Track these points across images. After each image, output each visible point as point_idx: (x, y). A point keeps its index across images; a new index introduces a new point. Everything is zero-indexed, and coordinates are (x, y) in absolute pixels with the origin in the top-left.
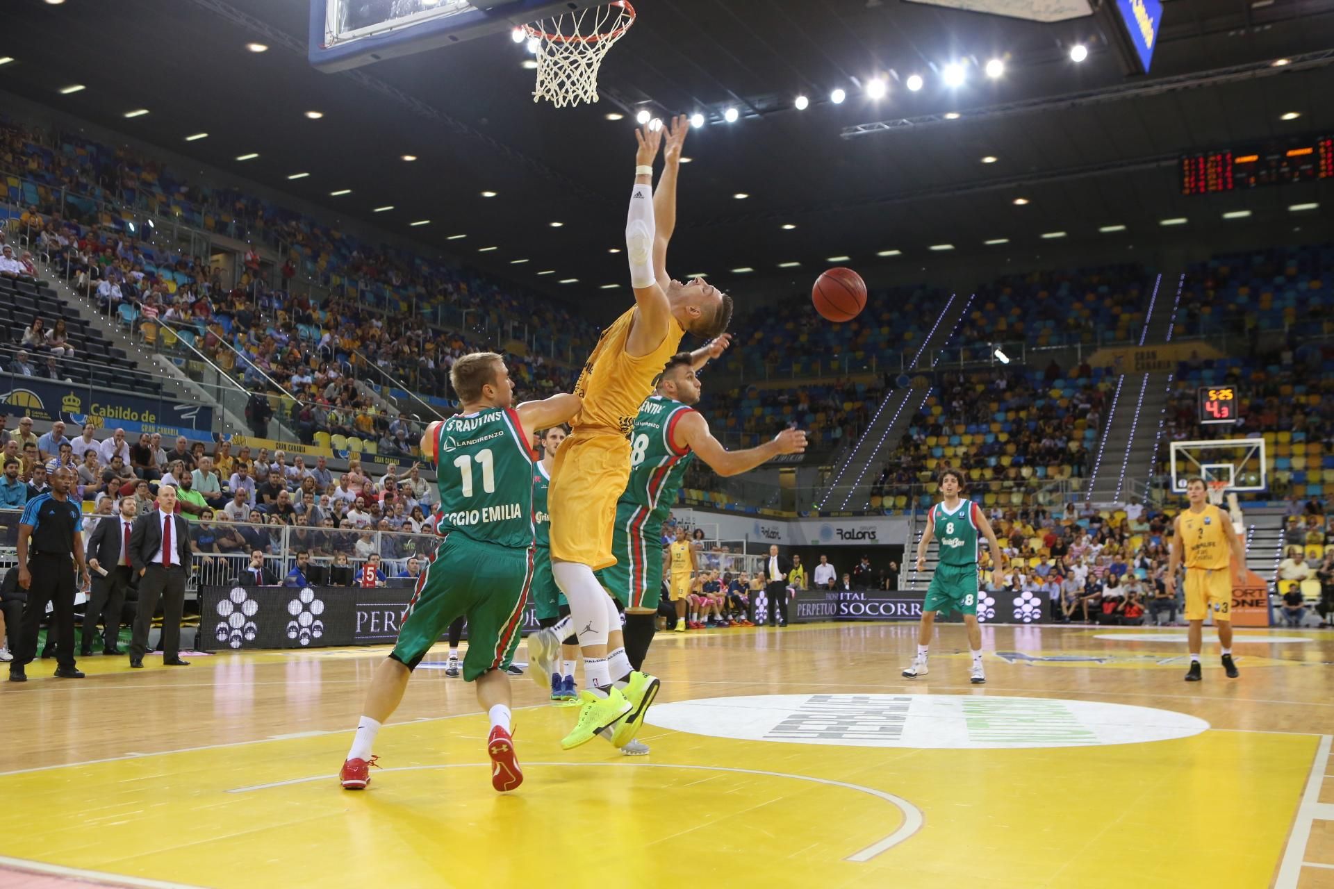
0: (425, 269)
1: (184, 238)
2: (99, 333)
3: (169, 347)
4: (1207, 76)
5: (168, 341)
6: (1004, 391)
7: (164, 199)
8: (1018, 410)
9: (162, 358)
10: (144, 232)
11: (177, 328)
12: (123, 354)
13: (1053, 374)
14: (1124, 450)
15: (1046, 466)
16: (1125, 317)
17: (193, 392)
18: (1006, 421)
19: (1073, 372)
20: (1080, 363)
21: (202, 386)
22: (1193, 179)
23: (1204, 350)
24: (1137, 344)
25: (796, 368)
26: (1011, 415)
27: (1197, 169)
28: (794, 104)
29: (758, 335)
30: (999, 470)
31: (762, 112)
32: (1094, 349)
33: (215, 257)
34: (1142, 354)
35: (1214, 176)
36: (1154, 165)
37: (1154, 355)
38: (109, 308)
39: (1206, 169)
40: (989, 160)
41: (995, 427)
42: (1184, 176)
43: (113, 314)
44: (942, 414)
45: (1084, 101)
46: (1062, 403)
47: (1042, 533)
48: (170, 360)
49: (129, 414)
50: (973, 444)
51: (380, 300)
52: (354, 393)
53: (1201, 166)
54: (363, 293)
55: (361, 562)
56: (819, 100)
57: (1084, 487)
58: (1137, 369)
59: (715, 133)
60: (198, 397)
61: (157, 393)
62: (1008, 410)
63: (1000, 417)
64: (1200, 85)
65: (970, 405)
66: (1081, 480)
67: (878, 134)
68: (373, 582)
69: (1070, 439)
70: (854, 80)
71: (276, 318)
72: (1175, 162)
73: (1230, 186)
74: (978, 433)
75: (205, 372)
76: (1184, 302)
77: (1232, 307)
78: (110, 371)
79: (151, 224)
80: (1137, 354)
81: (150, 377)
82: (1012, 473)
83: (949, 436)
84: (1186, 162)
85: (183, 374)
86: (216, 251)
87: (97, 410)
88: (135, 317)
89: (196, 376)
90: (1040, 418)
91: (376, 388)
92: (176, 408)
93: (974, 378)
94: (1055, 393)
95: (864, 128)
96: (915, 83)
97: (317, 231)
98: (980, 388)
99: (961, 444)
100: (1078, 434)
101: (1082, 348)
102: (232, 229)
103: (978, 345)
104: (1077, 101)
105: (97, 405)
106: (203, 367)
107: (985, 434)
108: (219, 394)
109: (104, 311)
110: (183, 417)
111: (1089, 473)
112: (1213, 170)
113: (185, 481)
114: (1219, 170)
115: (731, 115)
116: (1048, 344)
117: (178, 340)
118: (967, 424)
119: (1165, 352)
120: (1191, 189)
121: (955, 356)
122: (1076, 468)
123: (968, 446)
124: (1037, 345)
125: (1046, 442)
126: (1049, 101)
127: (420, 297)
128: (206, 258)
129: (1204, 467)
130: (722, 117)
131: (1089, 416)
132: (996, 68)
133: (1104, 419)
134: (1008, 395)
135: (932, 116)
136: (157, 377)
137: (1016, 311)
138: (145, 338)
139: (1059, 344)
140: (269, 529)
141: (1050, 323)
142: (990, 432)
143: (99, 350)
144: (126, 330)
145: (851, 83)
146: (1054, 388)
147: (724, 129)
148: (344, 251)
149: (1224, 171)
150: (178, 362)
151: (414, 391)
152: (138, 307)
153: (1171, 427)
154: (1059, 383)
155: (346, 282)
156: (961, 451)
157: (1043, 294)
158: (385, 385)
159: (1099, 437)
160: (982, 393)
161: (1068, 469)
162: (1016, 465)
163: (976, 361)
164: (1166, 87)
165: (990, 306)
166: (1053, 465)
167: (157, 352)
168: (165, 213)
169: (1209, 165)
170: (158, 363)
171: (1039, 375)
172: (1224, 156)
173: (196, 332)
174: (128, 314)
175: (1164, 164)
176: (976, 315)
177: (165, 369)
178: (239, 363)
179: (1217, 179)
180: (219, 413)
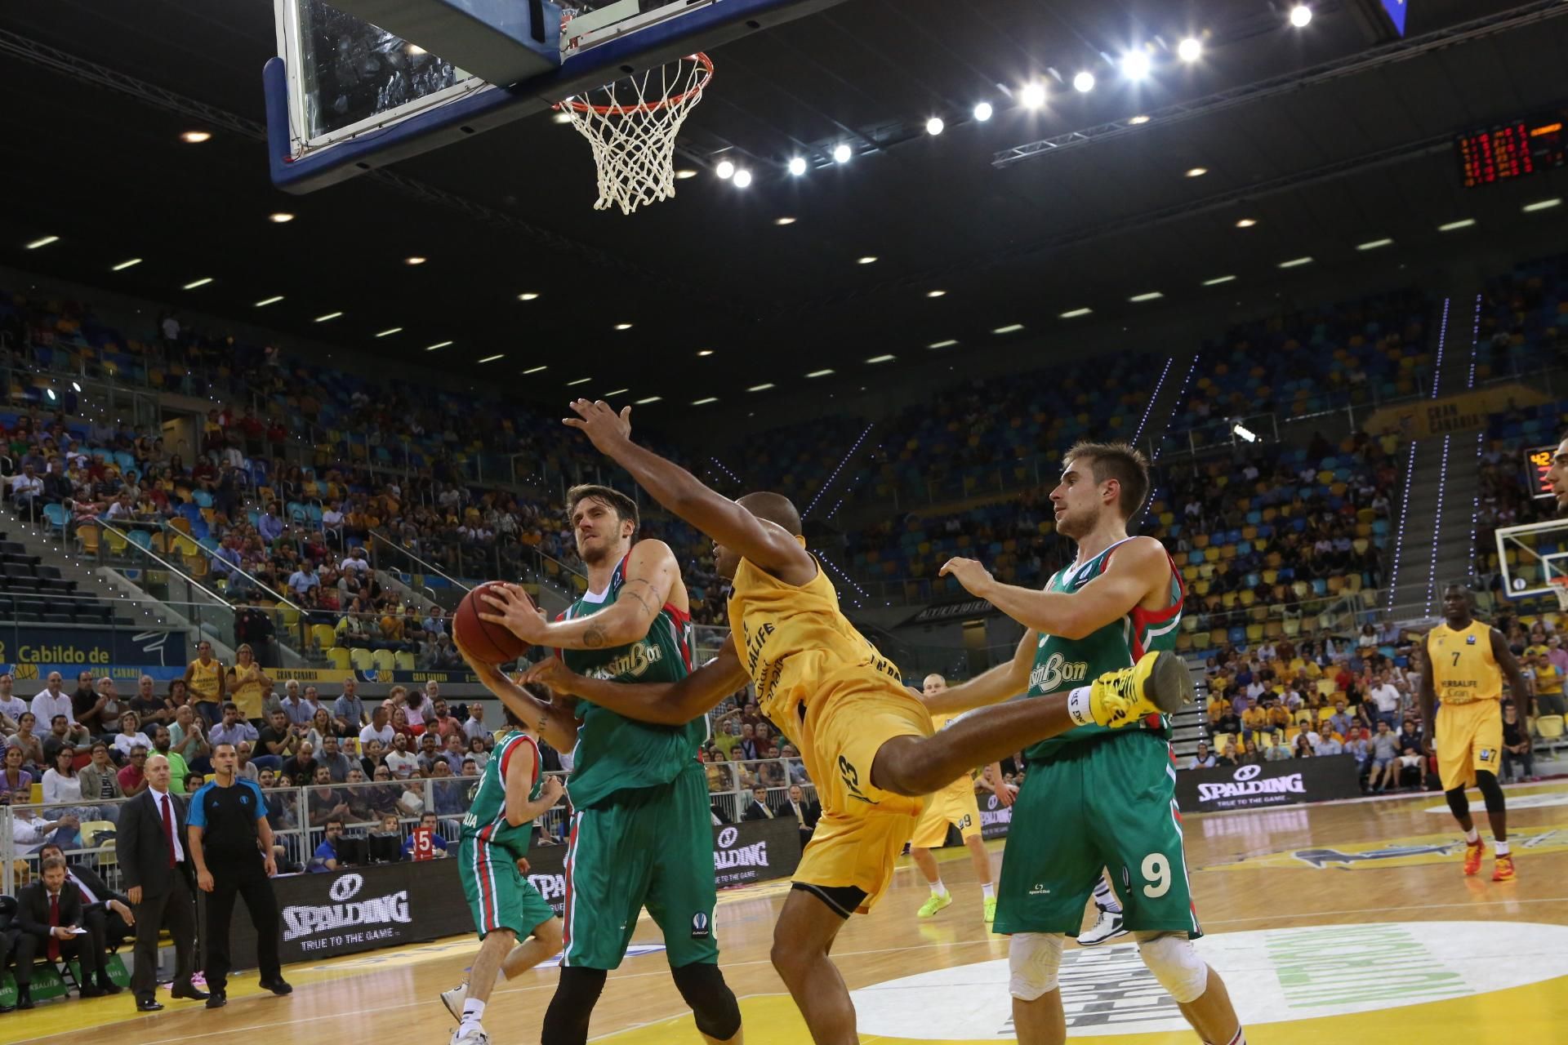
0: (453, 408)
1: (123, 404)
2: (20, 548)
3: (118, 556)
4: (1480, 26)
5: (116, 548)
6: (1256, 481)
7: (91, 354)
8: (1278, 505)
9: (109, 572)
10: (69, 401)
11: (126, 528)
12: (55, 573)
13: (1319, 452)
14: (1430, 544)
15: (1326, 577)
16: (1407, 362)
17: (157, 613)
18: (1263, 523)
19: (1346, 446)
20: (1353, 432)
21: (168, 605)
22: (1476, 164)
23: (1521, 394)
24: (1428, 396)
25: (969, 483)
26: (1269, 514)
27: (1481, 152)
28: (924, 128)
29: (912, 444)
30: (1263, 591)
31: (881, 145)
32: (1372, 409)
33: (169, 424)
34: (1437, 410)
35: (1505, 157)
36: (1420, 153)
37: (1454, 409)
38: (29, 510)
39: (1492, 150)
40: (1196, 172)
41: (1249, 533)
42: (1465, 162)
43: (37, 519)
44: (1174, 523)
45: (1315, 79)
46: (1337, 490)
47: (1332, 672)
48: (121, 572)
49: (71, 655)
50: (1221, 559)
51: (397, 456)
52: (376, 589)
53: (1486, 146)
54: (373, 450)
55: (409, 824)
56: (957, 118)
57: (1382, 601)
58: (1433, 431)
59: (824, 179)
60: (164, 619)
61: (107, 622)
62: (1263, 507)
63: (1254, 518)
64: (1471, 39)
65: (1212, 508)
66: (1376, 592)
67: (1042, 155)
68: (430, 851)
69: (1353, 537)
70: (1002, 87)
71: (259, 498)
72: (1450, 145)
73: (1528, 169)
74: (1227, 543)
75: (170, 582)
76: (1485, 333)
77: (1552, 331)
78: (41, 599)
79: (77, 387)
80: (1430, 410)
81: (96, 601)
82: (1279, 592)
83: (1188, 552)
84: (1465, 143)
85: (140, 590)
86: (168, 415)
87: (27, 654)
88: (67, 520)
89: (158, 591)
90: (1310, 513)
91: (405, 578)
92: (135, 639)
93: (1213, 470)
94: (1325, 477)
95: (1023, 150)
96: (1084, 82)
97: (302, 373)
98: (1222, 481)
99: (1205, 562)
100: (1363, 529)
101: (1353, 410)
102: (187, 384)
103: (1211, 424)
104: (1308, 80)
105: (28, 648)
106: (167, 577)
107: (1236, 544)
108: (193, 615)
109: (24, 516)
110: (146, 649)
111: (1386, 581)
112: (1503, 149)
113: (160, 740)
114: (1511, 148)
115: (842, 154)
116: (1307, 412)
117: (129, 544)
118: (1210, 533)
119: (1467, 404)
120: (1475, 178)
121: (1182, 442)
122: (1366, 576)
123: (1215, 563)
124: (1292, 415)
125: (1322, 546)
126: (1269, 85)
127: (450, 445)
128: (156, 427)
129: (1545, 558)
130: (829, 158)
131: (1375, 504)
132: (1191, 50)
133: (1396, 503)
134: (1260, 488)
135: (1112, 124)
136: (105, 599)
137: (1259, 371)
138: (84, 547)
139: (1322, 409)
140: (279, 794)
141: (1307, 382)
142: (1243, 540)
143: (22, 571)
144: (57, 539)
145: (999, 91)
146: (1323, 470)
147: (833, 172)
148: (342, 395)
149: (1518, 149)
150: (131, 575)
151: (455, 575)
152: (69, 506)
153: (1490, 504)
154: (1327, 462)
155: (348, 437)
156: (1207, 571)
157: (1291, 344)
158: (416, 572)
159: (1394, 530)
160: (1226, 487)
161: (1356, 579)
162: (1284, 581)
163: (1211, 446)
164: (1425, 47)
165: (1221, 369)
166: (1333, 576)
167: (102, 564)
168: (94, 372)
169: (1496, 143)
170: (104, 579)
171: (1300, 455)
172: (1515, 129)
173: (152, 531)
174: (56, 515)
175: (1434, 149)
176: (1204, 383)
177: (115, 587)
178: (214, 566)
179: (1510, 160)
180: (194, 637)
